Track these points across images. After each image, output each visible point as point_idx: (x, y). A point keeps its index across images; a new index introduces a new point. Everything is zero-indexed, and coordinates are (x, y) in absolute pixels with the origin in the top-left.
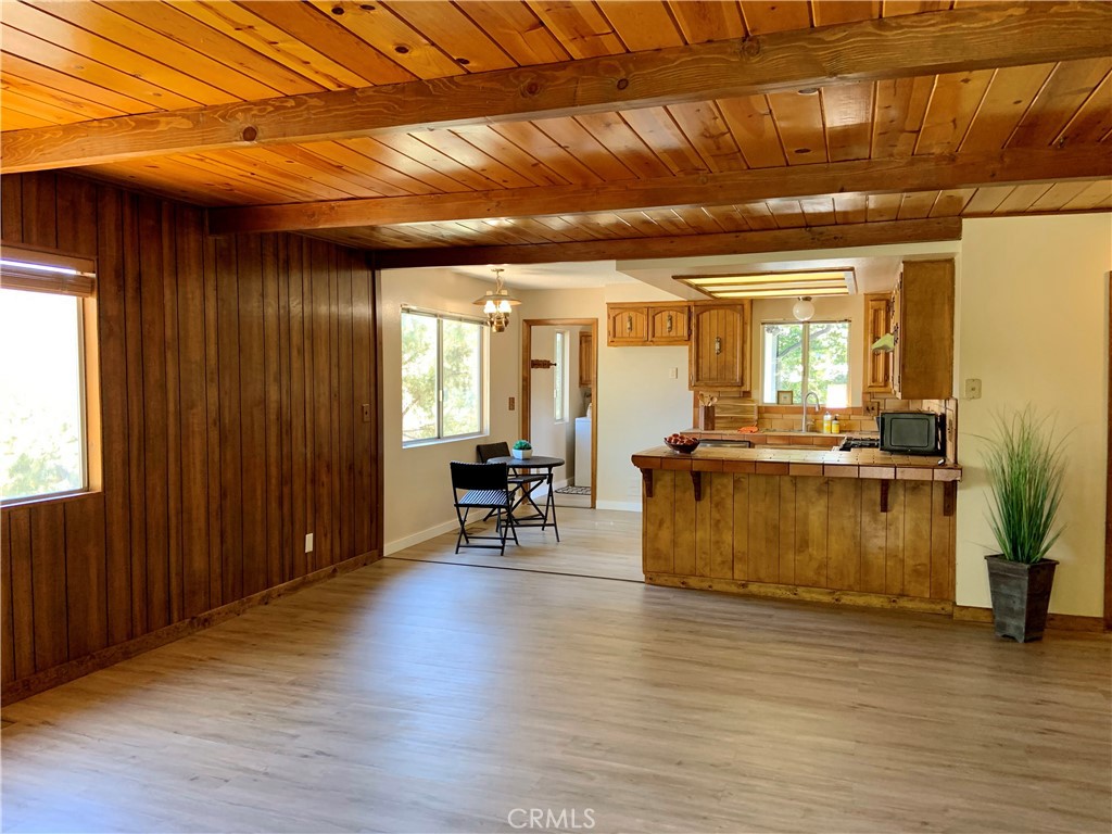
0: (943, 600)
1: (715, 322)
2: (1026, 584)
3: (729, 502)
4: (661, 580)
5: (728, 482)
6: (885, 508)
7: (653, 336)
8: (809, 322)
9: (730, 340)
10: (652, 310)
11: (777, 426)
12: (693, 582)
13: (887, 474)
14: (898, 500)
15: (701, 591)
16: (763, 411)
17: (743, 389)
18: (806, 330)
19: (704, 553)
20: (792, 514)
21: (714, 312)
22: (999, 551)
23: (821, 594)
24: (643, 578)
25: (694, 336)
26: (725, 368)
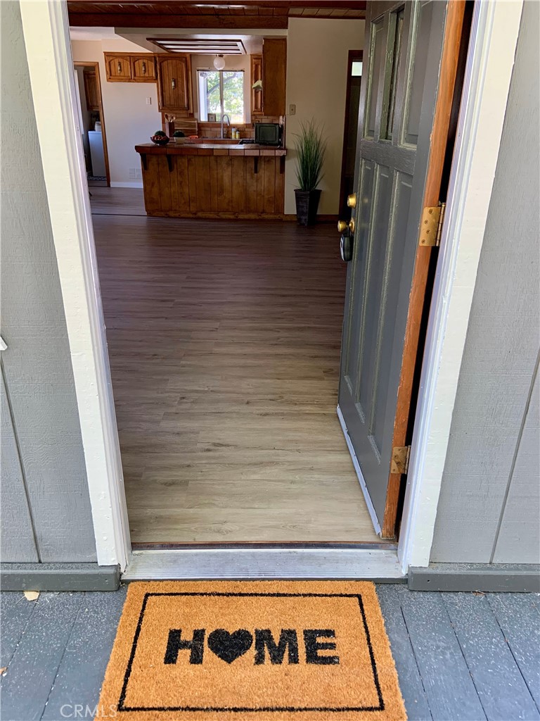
0: (279, 213)
1: (171, 68)
2: (308, 200)
3: (186, 171)
4: (155, 214)
5: (185, 160)
6: (256, 171)
7: (135, 76)
8: (223, 71)
9: (180, 80)
10: (133, 58)
11: (208, 134)
12: (171, 214)
13: (256, 153)
14: (262, 166)
15: (175, 217)
16: (201, 125)
17: (189, 112)
18: (221, 76)
19: (176, 199)
20: (215, 176)
21: (170, 61)
22: (300, 187)
23: (230, 215)
24: (146, 214)
25: (160, 78)
26: (179, 98)
